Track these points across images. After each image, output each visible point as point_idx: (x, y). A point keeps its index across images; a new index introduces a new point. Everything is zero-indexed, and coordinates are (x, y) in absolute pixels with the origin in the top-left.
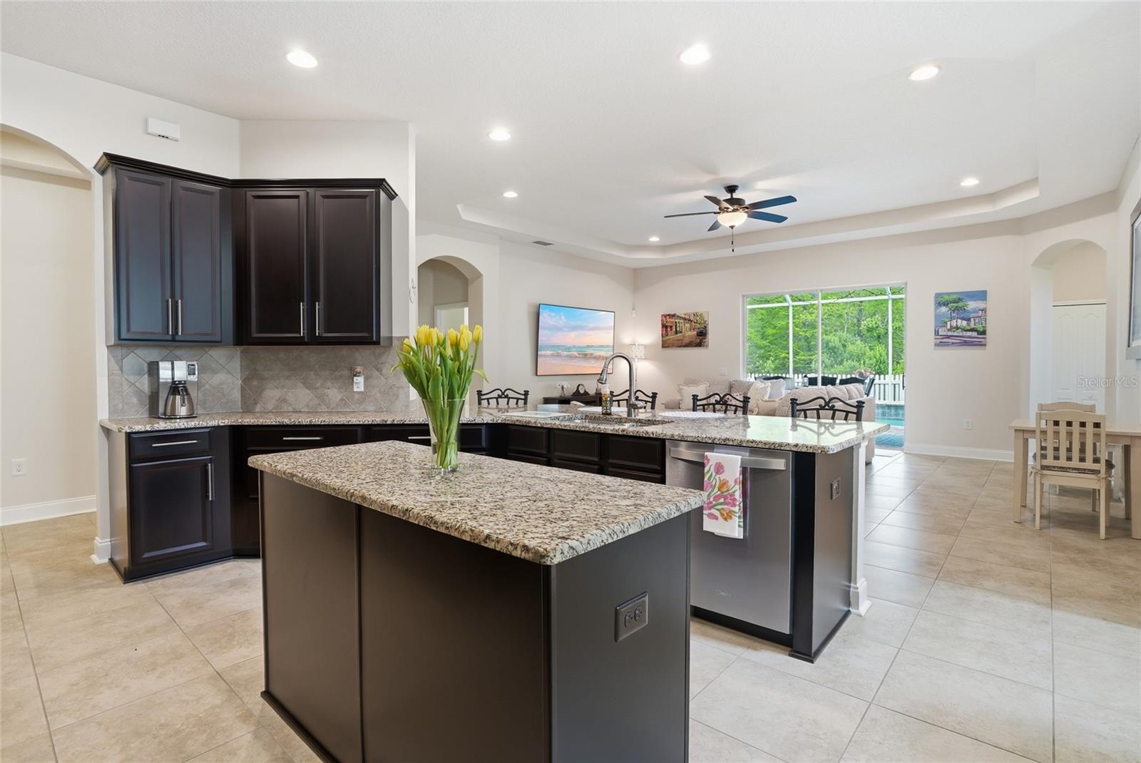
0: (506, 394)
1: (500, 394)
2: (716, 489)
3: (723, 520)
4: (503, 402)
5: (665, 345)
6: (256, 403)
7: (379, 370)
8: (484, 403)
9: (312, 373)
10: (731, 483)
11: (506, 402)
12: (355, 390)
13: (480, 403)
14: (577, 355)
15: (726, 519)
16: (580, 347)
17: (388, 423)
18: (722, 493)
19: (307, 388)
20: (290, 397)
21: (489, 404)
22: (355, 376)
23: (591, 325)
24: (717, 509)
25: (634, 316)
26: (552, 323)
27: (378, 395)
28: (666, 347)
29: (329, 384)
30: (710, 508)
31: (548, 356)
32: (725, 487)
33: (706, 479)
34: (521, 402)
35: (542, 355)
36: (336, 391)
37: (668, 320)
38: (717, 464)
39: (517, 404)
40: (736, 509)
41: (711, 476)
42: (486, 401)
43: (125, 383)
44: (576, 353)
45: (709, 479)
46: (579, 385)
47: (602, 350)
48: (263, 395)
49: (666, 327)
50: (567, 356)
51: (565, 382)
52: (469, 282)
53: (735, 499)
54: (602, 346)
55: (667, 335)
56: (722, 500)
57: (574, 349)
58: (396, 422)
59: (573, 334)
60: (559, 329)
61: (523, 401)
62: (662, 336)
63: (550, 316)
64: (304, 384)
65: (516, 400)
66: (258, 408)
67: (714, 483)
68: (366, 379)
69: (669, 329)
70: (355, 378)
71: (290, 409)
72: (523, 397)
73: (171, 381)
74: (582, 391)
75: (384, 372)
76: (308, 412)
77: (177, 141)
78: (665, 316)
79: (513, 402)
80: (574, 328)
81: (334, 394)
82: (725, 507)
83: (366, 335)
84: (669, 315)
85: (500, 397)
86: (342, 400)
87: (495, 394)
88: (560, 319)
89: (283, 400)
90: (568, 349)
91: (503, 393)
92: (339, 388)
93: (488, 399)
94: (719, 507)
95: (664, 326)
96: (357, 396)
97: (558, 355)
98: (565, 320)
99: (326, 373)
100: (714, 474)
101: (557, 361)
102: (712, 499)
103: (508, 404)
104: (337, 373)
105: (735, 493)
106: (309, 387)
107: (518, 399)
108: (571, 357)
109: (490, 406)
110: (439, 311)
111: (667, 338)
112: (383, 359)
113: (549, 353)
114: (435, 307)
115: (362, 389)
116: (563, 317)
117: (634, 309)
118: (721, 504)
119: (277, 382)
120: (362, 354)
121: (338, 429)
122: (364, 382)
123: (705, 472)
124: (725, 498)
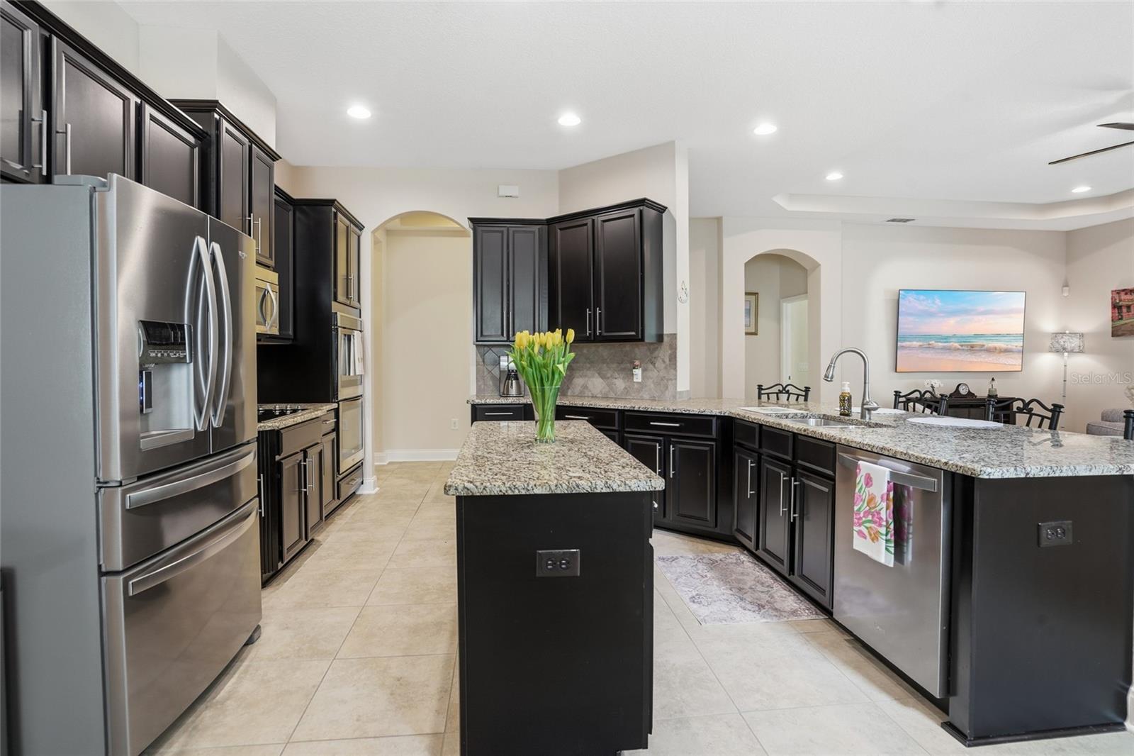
0: (787, 389)
1: (781, 389)
2: (865, 504)
3: (871, 541)
4: (784, 397)
5: (1116, 333)
6: (568, 388)
7: (653, 364)
8: (764, 398)
9: (605, 365)
10: (878, 499)
11: (786, 398)
12: (635, 380)
13: (760, 398)
14: (960, 347)
15: (873, 540)
16: (962, 337)
17: (636, 409)
18: (870, 508)
19: (602, 378)
20: (590, 385)
21: (769, 399)
22: (634, 368)
23: (982, 308)
24: (867, 528)
25: (1066, 294)
26: (921, 307)
27: (652, 385)
28: (1118, 336)
29: (617, 375)
30: (860, 525)
31: (914, 348)
32: (873, 502)
33: (857, 491)
34: (802, 399)
35: (903, 347)
36: (621, 381)
37: (1123, 296)
38: (866, 474)
39: (797, 400)
40: (883, 530)
41: (861, 488)
42: (766, 395)
43: (485, 370)
44: (957, 345)
45: (860, 491)
46: (960, 385)
47: (997, 341)
48: (573, 382)
49: (1120, 308)
50: (944, 348)
51: (936, 381)
52: (808, 272)
53: (881, 519)
54: (998, 335)
55: (1121, 319)
56: (870, 518)
57: (953, 340)
58: (641, 409)
59: (952, 321)
60: (931, 315)
61: (803, 397)
62: (1112, 320)
63: (918, 300)
64: (599, 374)
65: (796, 396)
66: (569, 393)
67: (864, 496)
68: (643, 371)
69: (1124, 310)
70: (634, 370)
71: (590, 395)
72: (804, 393)
73: (507, 369)
74: (963, 391)
75: (656, 365)
76: (602, 397)
77: (517, 197)
78: (1118, 292)
79: (793, 398)
80: (953, 313)
81: (620, 384)
82: (873, 525)
83: (633, 333)
84: (1123, 290)
85: (781, 392)
86: (625, 388)
87: (776, 390)
88: (933, 303)
89: (585, 387)
90: (946, 339)
91: (784, 389)
92: (624, 378)
93: (768, 394)
94: (868, 525)
95: (1116, 307)
96: (636, 386)
97: (930, 347)
98: (940, 304)
99: (615, 365)
100: (864, 486)
101: (929, 355)
102: (862, 515)
103: (788, 400)
104: (623, 366)
105: (881, 512)
106: (603, 377)
107: (798, 395)
108: (949, 349)
109: (770, 401)
110: (784, 304)
111: (1122, 322)
112: (656, 353)
113: (916, 344)
114: (781, 301)
115: (640, 380)
116: (937, 301)
117: (1066, 285)
118: (869, 521)
119: (582, 372)
120: (639, 350)
121: (600, 411)
122: (642, 374)
123: (857, 482)
124: (873, 516)
